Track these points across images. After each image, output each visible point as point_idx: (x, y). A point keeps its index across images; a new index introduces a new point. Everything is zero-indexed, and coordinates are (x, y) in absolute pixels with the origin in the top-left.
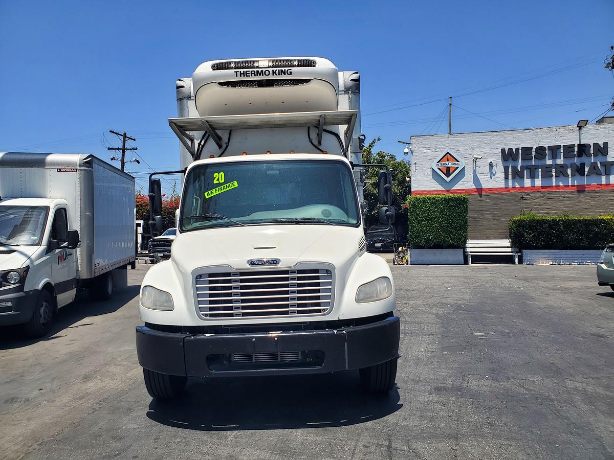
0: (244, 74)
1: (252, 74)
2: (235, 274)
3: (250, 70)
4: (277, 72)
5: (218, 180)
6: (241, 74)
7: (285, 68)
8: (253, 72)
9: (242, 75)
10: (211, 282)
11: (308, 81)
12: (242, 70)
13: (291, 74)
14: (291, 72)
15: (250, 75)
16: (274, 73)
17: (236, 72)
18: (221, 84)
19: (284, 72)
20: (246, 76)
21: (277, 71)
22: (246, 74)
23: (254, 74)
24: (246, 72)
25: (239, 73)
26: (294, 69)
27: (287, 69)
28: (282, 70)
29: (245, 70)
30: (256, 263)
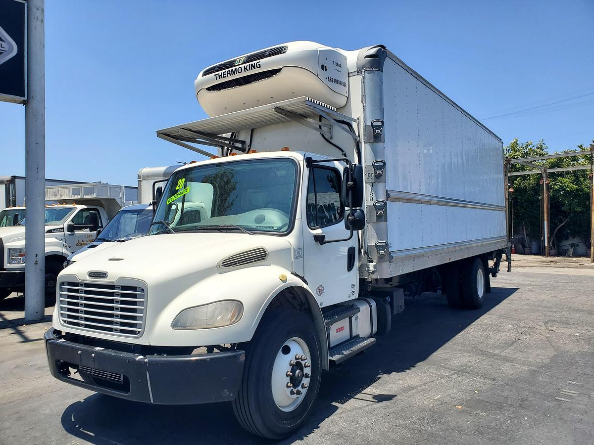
0: (221, 76)
1: (228, 74)
3: (226, 70)
4: (248, 68)
6: (219, 76)
7: (254, 62)
8: (228, 72)
9: (220, 77)
12: (220, 72)
13: (260, 67)
14: (260, 65)
15: (226, 75)
16: (245, 69)
17: (216, 75)
18: (208, 89)
19: (253, 66)
20: (224, 77)
21: (248, 66)
22: (223, 76)
23: (230, 73)
24: (223, 73)
26: (262, 61)
27: (256, 62)
28: (252, 64)
29: (222, 71)
30: (92, 274)
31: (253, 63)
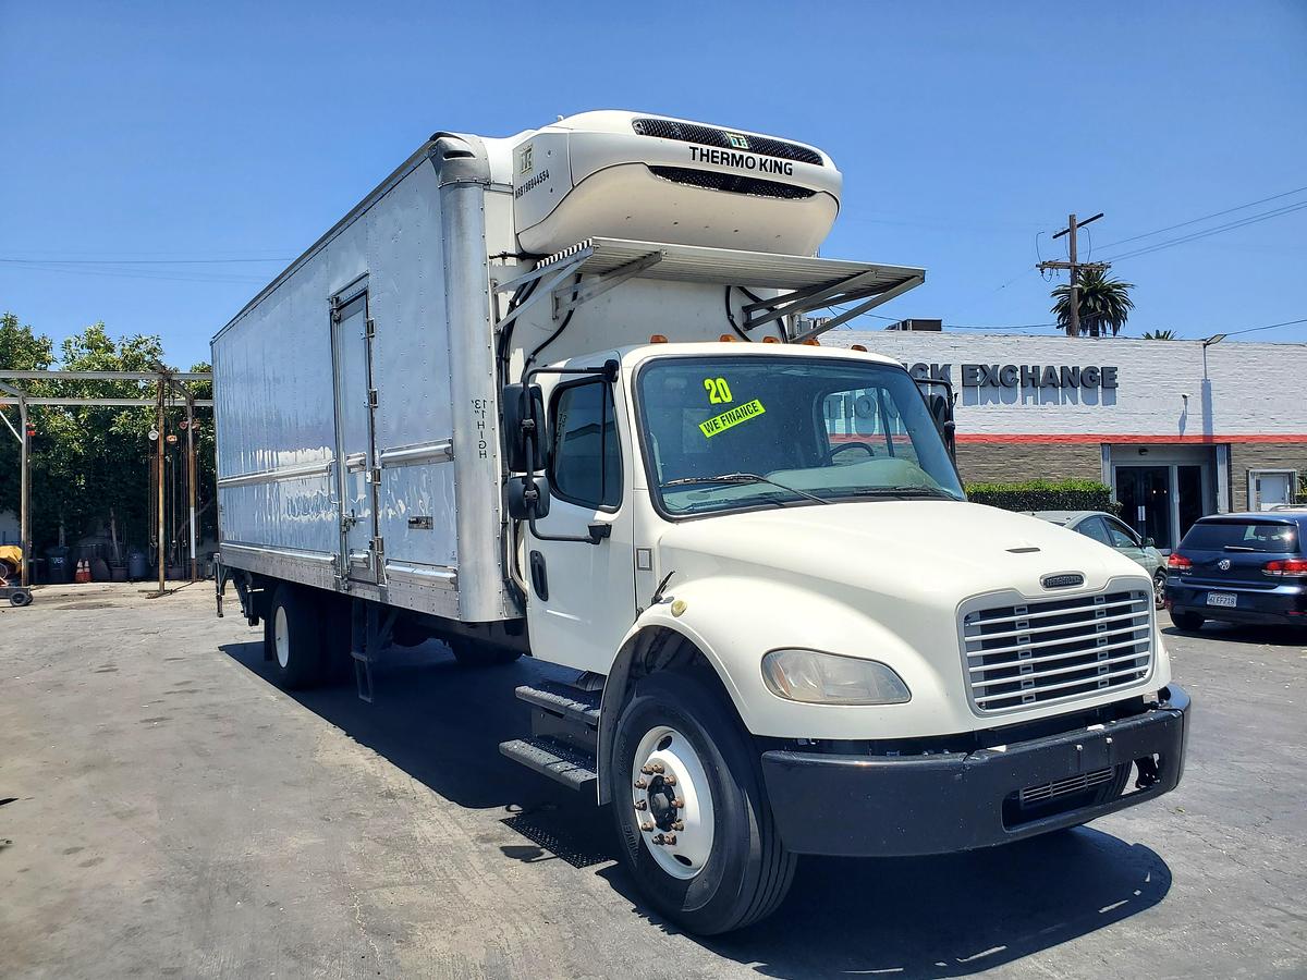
0: (707, 155)
1: (723, 158)
2: (1021, 610)
3: (720, 149)
4: (768, 165)
5: (718, 395)
6: (702, 155)
7: (782, 159)
8: (725, 156)
9: (705, 158)
10: (986, 629)
11: (810, 193)
12: (705, 147)
13: (790, 174)
14: (790, 169)
15: (719, 160)
16: (763, 165)
17: (694, 149)
18: (656, 170)
19: (778, 167)
20: (713, 162)
21: (769, 162)
22: (711, 157)
23: (727, 159)
24: (713, 152)
25: (698, 152)
26: (796, 164)
27: (785, 161)
28: (776, 162)
29: (712, 148)
30: (1051, 582)
31: (779, 160)
